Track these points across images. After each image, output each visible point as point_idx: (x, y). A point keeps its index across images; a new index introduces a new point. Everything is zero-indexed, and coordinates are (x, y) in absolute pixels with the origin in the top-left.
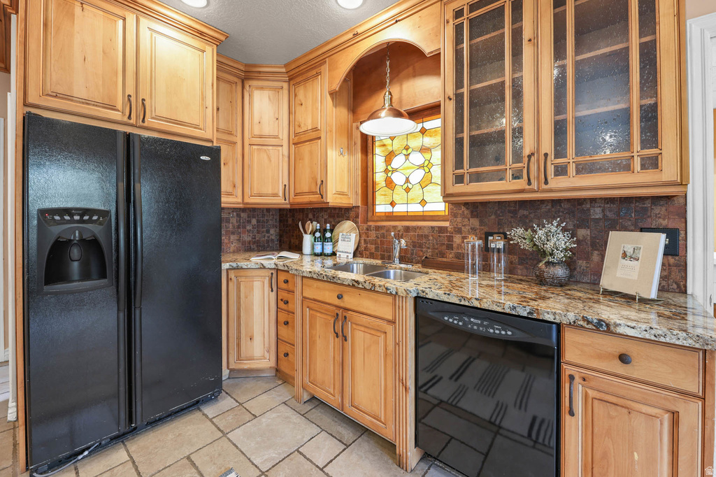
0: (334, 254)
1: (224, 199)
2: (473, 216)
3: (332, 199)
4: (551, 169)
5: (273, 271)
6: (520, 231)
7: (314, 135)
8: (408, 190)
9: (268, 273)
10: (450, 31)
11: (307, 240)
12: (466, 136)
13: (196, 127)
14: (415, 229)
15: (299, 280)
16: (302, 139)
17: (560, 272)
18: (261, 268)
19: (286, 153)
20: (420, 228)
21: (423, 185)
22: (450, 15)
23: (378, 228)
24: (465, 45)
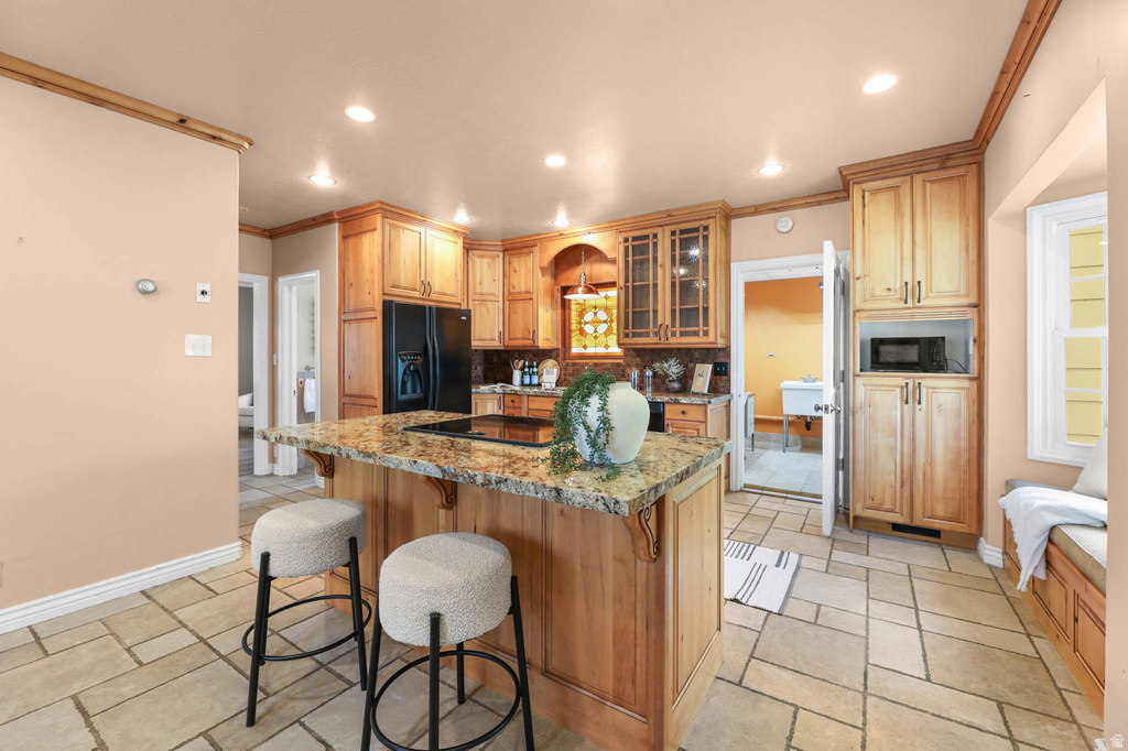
0: (539, 385)
1: (473, 343)
3: (542, 344)
4: (669, 334)
5: (501, 395)
6: (659, 365)
7: (527, 296)
8: (596, 337)
9: (497, 396)
10: (622, 248)
11: (517, 374)
12: (630, 310)
13: (453, 296)
14: (601, 364)
15: (525, 398)
16: (512, 299)
17: (676, 385)
18: (492, 392)
19: (501, 307)
20: (604, 364)
21: (607, 334)
22: (621, 239)
23: (574, 364)
24: (630, 258)
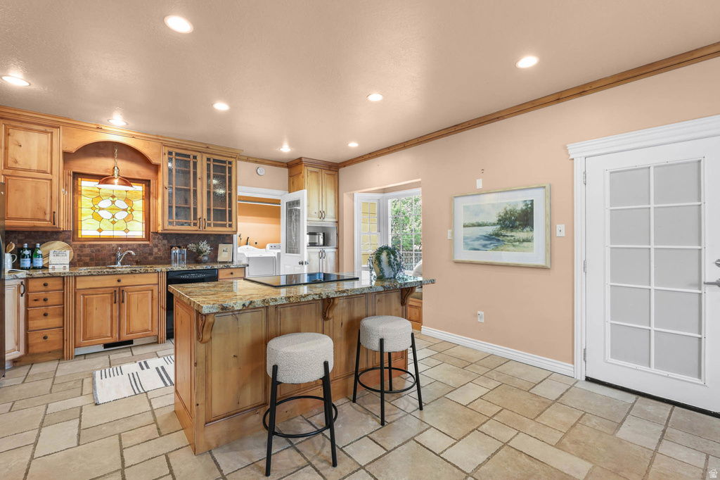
2: (164, 239)
4: (206, 224)
5: (23, 281)
6: (193, 245)
7: (43, 176)
8: (114, 223)
9: (18, 283)
10: (166, 158)
12: (174, 206)
15: (71, 280)
17: (206, 258)
18: (14, 279)
21: (127, 220)
22: (166, 151)
24: (174, 168)
